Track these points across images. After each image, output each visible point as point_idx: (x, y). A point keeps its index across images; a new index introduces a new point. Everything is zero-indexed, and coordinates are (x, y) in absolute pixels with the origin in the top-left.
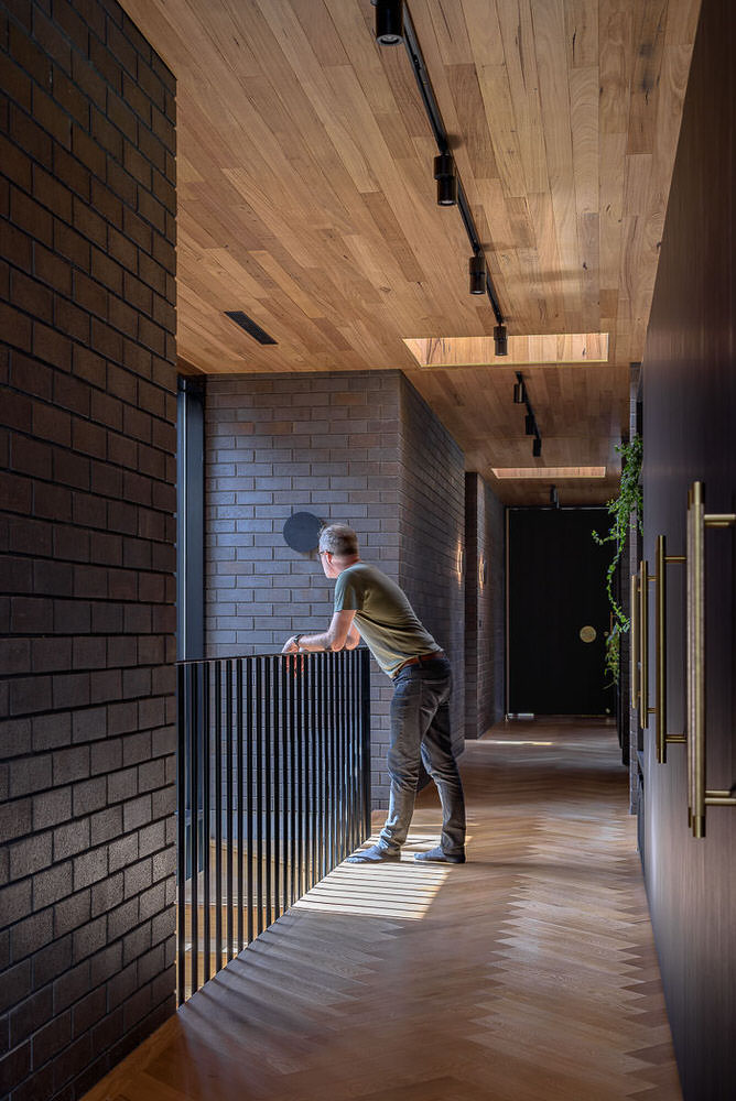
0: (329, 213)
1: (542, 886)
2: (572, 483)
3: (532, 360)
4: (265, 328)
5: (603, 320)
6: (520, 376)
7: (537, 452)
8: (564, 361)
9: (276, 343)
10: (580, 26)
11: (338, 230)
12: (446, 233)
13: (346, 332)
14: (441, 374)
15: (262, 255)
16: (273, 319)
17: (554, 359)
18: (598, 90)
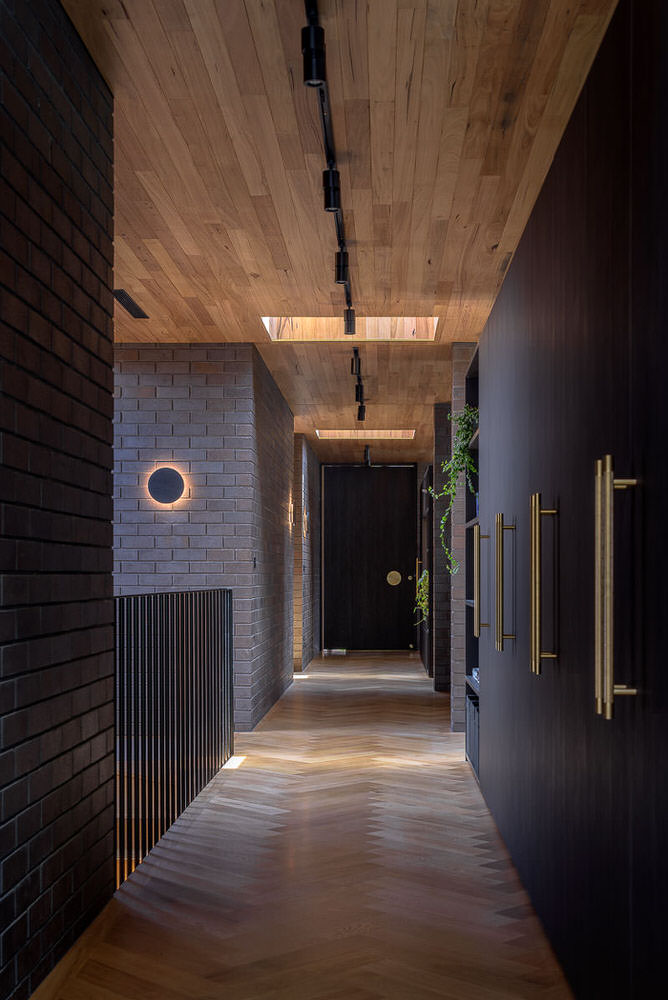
0: (221, 211)
1: (393, 791)
2: (383, 443)
3: (368, 338)
4: (141, 304)
5: (436, 307)
6: (356, 352)
7: (361, 416)
8: (396, 339)
9: (148, 318)
10: (460, 76)
11: (224, 224)
12: (318, 231)
13: (213, 311)
14: (288, 347)
15: (155, 243)
16: (149, 296)
17: (389, 338)
18: (465, 126)
